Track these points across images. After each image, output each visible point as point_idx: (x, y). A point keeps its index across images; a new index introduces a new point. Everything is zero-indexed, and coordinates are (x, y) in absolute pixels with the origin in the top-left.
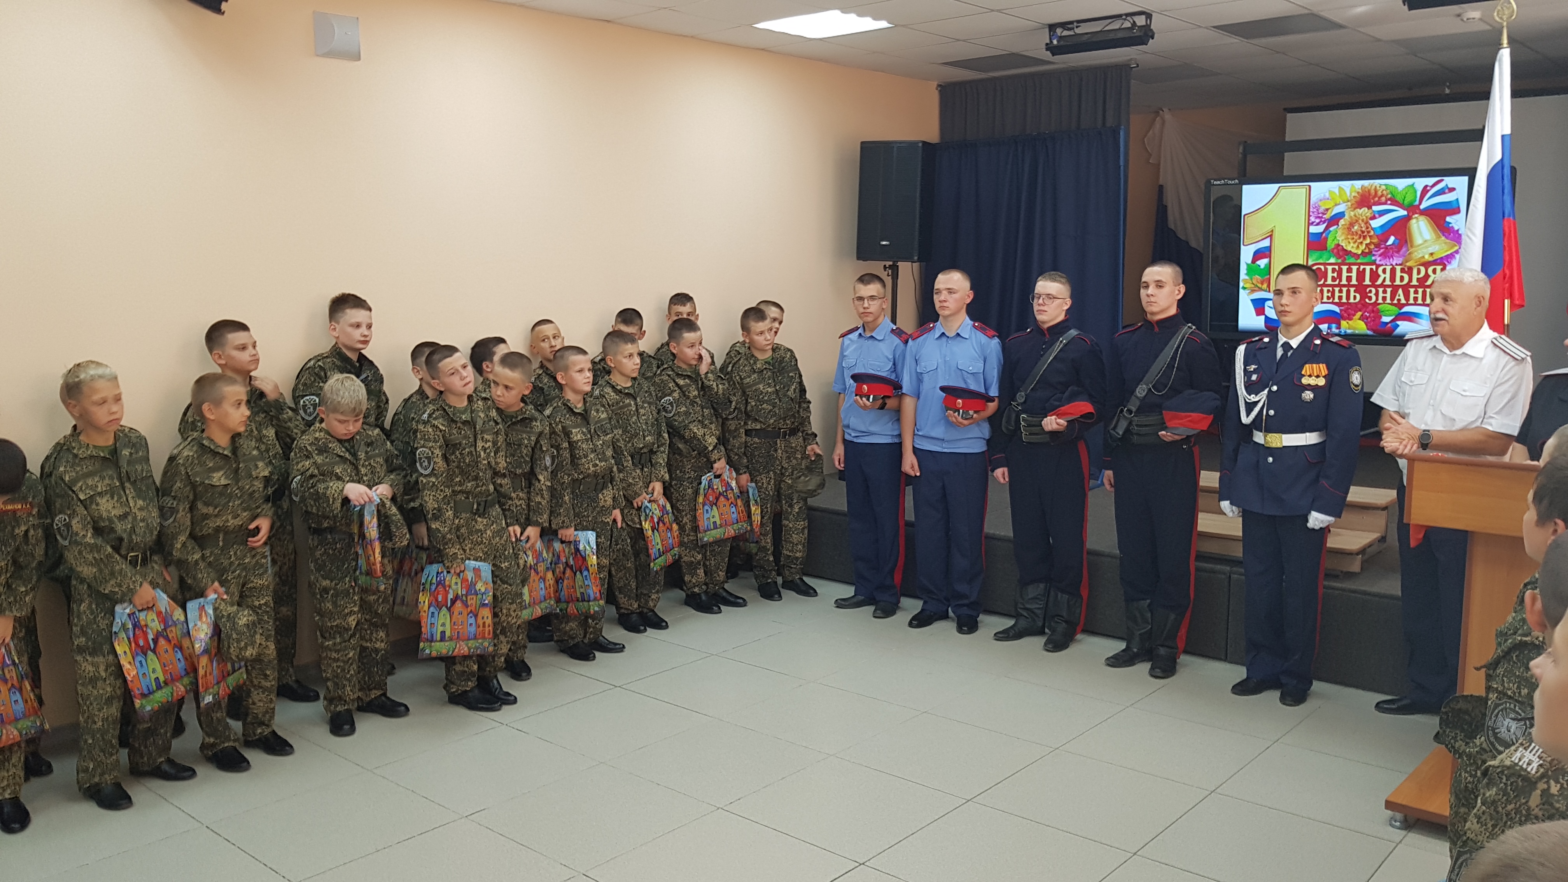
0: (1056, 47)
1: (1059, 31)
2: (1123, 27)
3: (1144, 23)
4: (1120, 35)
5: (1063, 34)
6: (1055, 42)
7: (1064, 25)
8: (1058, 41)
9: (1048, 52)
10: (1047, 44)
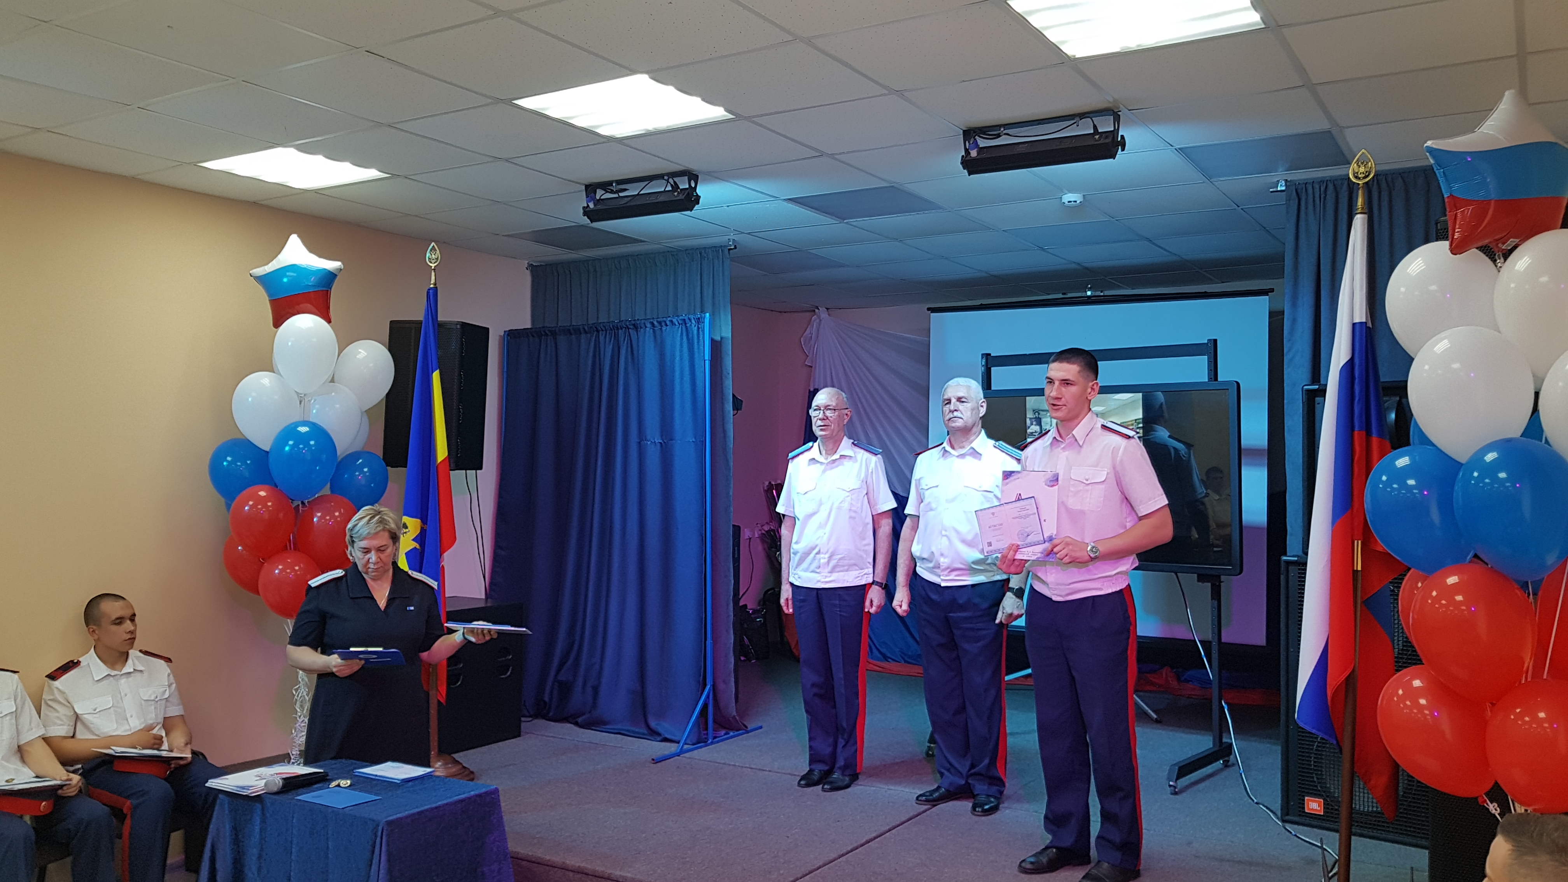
0: (592, 211)
1: (599, 193)
2: (666, 189)
3: (687, 187)
4: (661, 199)
5: (602, 198)
6: (591, 205)
7: (605, 186)
8: (595, 205)
9: (586, 217)
10: (584, 208)
